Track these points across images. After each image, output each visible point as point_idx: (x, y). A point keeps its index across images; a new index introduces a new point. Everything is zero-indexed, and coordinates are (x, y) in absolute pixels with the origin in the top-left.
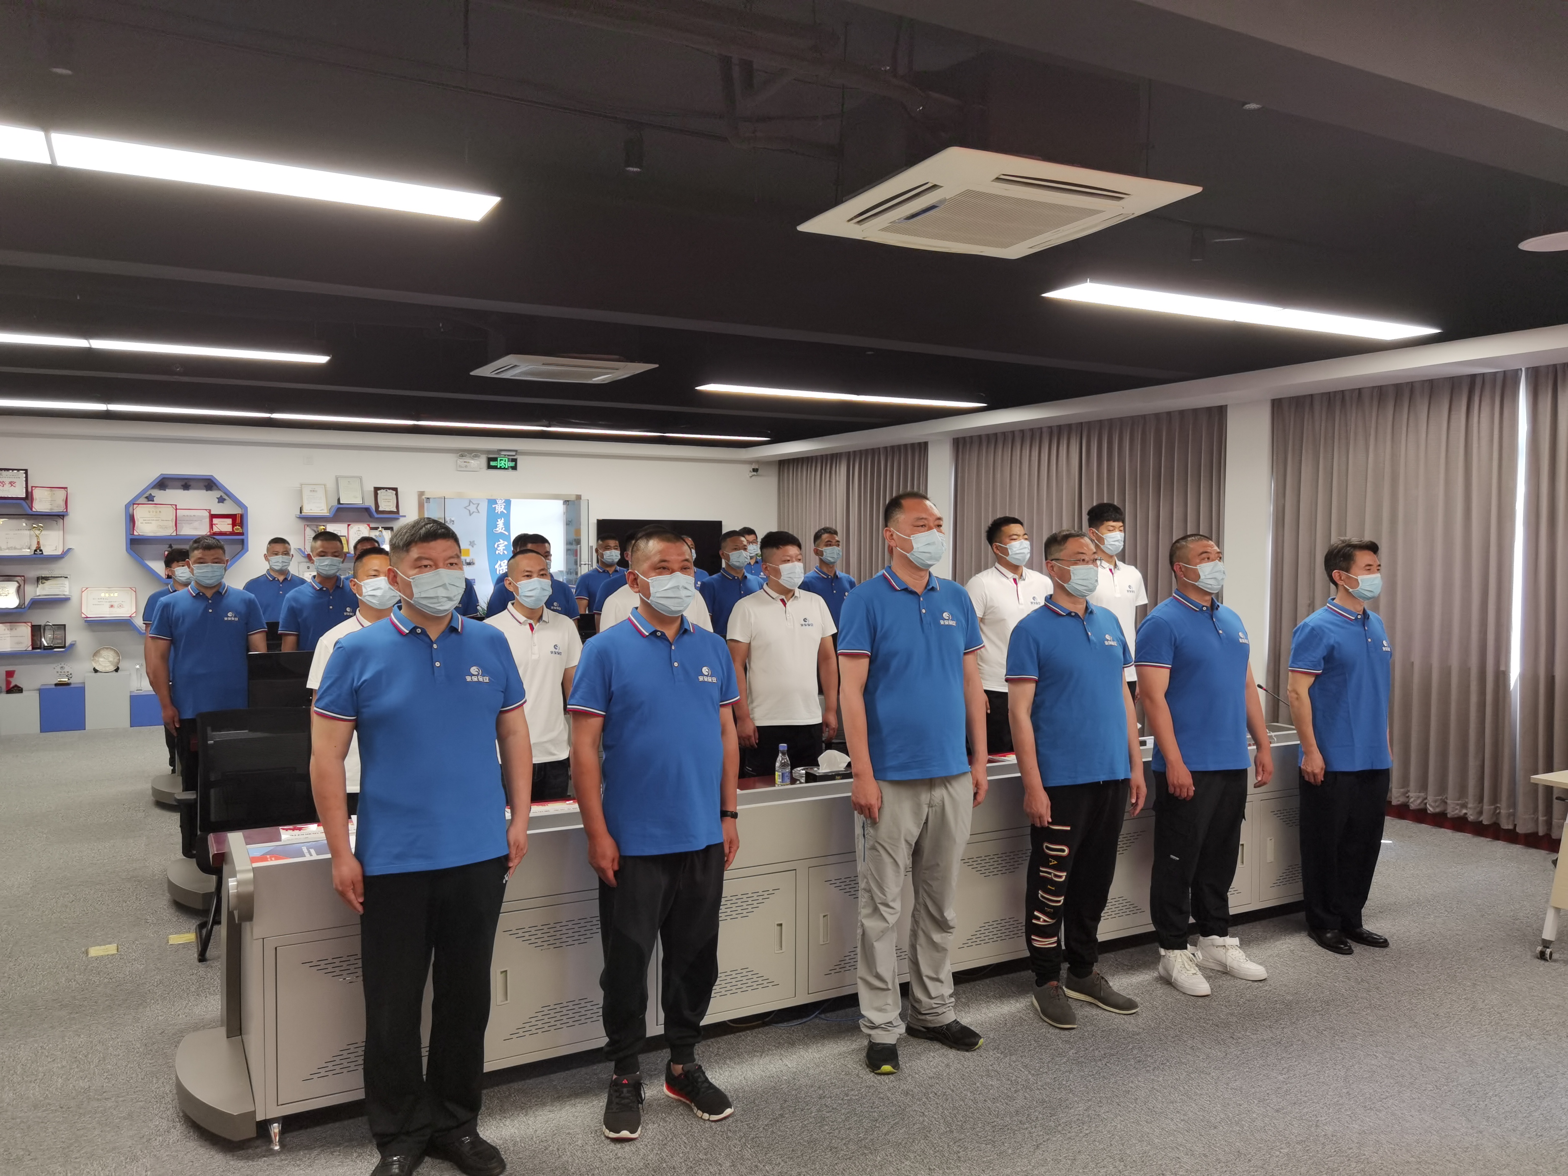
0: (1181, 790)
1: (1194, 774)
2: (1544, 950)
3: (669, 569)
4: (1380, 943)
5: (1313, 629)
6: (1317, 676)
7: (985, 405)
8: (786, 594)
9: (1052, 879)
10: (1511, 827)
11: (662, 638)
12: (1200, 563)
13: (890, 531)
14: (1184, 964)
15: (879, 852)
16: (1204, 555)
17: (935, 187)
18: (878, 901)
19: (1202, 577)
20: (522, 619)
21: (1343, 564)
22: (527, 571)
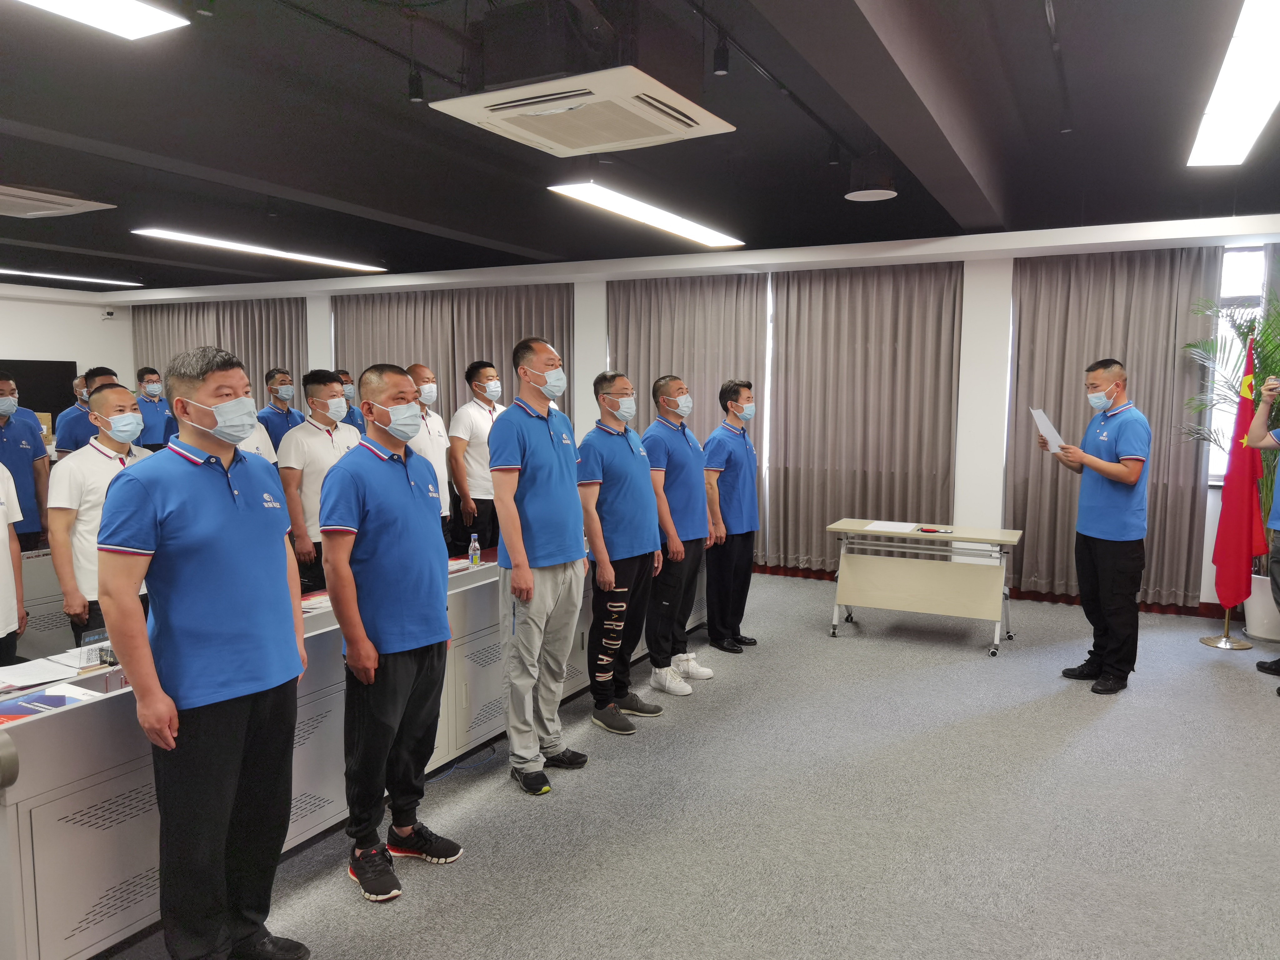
0: (677, 555)
1: (684, 543)
2: (834, 631)
3: (405, 400)
4: (752, 642)
5: (719, 441)
6: (721, 472)
7: (386, 270)
8: (331, 426)
9: (614, 629)
10: (763, 564)
11: (398, 461)
12: (678, 396)
13: (524, 369)
14: (672, 676)
15: (530, 625)
16: (680, 390)
17: (590, 93)
18: (527, 663)
19: (680, 406)
20: (112, 453)
21: (734, 397)
22: (120, 406)
